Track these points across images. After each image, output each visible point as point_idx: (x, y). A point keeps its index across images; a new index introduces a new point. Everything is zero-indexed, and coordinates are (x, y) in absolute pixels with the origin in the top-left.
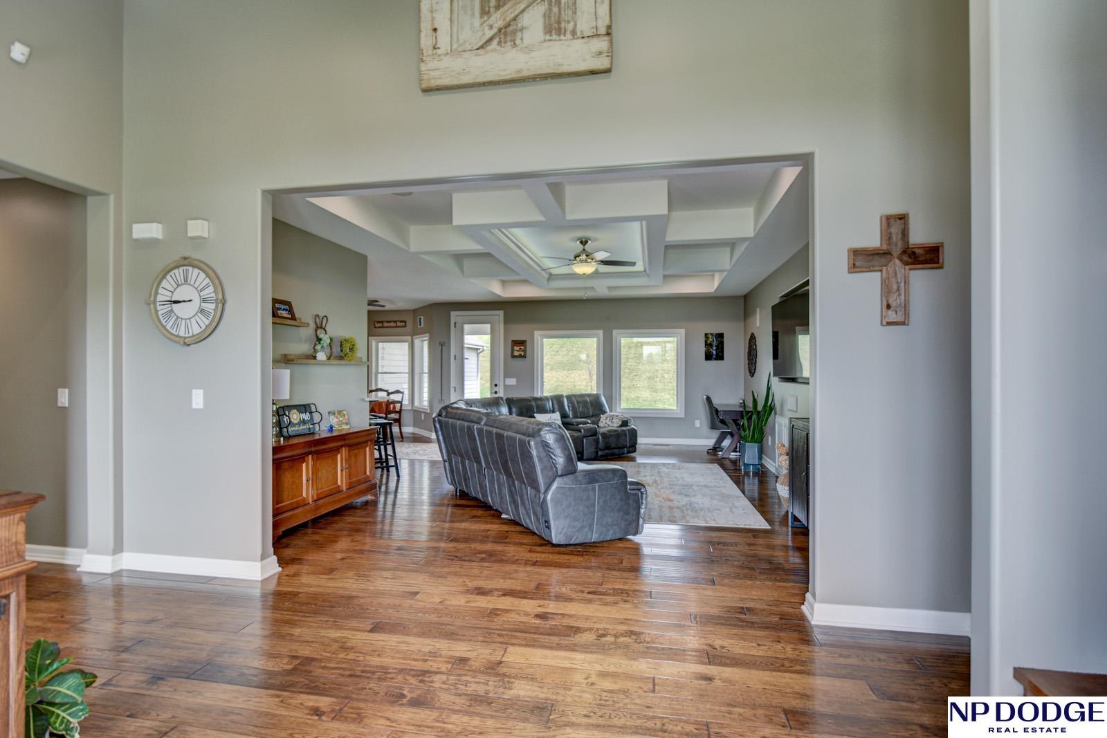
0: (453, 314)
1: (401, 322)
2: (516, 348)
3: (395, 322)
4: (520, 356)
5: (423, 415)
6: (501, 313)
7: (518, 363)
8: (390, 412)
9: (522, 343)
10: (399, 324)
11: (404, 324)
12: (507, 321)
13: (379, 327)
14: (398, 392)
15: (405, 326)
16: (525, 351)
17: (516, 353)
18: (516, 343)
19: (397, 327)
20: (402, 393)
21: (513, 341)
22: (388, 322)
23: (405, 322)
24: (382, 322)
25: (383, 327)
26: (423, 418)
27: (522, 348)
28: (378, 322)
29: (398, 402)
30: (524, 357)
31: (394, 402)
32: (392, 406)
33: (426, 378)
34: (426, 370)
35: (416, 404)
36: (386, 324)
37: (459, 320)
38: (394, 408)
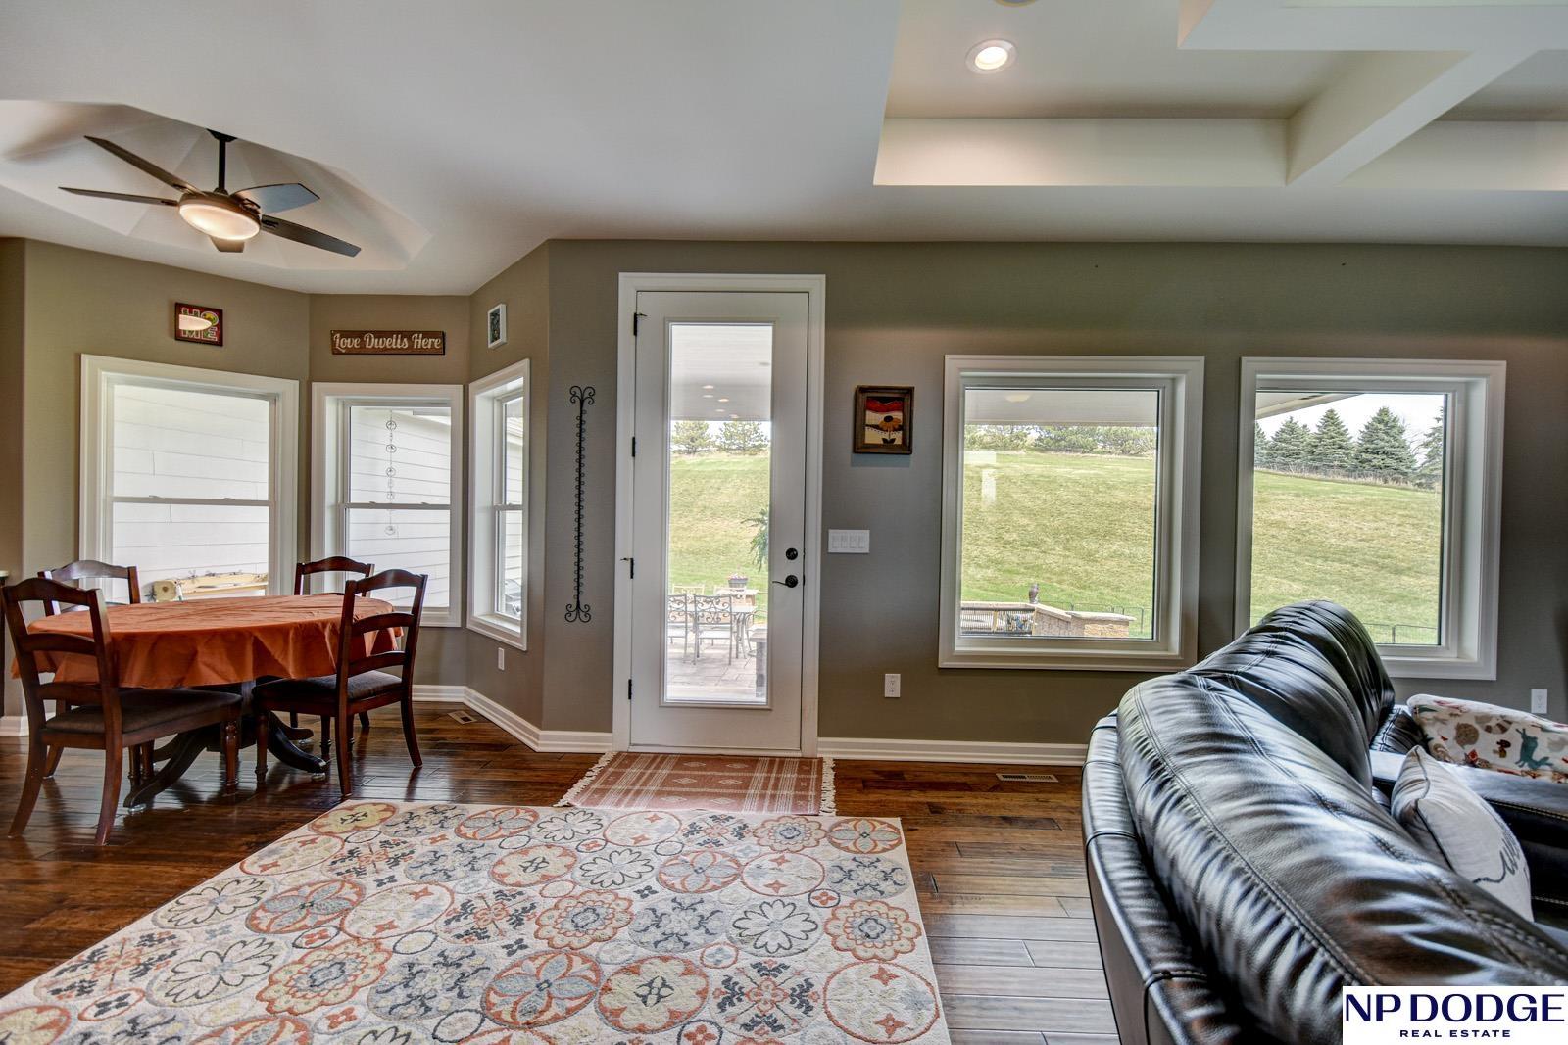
0: (629, 283)
1: (427, 335)
2: (874, 418)
3: (407, 334)
4: (888, 447)
5: (501, 651)
6: (817, 283)
7: (884, 474)
8: (362, 664)
9: (900, 398)
10: (419, 342)
11: (437, 341)
12: (840, 316)
13: (350, 352)
14: (401, 578)
15: (443, 351)
16: (906, 428)
17: (873, 437)
18: (872, 398)
19: (411, 351)
20: (420, 582)
21: (862, 390)
22: (379, 334)
23: (443, 336)
24: (360, 334)
25: (361, 351)
26: (501, 666)
27: (897, 416)
28: (346, 334)
29: (396, 619)
30: (906, 448)
31: (382, 623)
32: (369, 638)
33: (514, 524)
34: (515, 493)
35: (479, 609)
36: (373, 342)
37: (648, 304)
38: (383, 642)
